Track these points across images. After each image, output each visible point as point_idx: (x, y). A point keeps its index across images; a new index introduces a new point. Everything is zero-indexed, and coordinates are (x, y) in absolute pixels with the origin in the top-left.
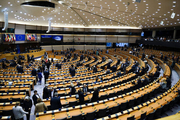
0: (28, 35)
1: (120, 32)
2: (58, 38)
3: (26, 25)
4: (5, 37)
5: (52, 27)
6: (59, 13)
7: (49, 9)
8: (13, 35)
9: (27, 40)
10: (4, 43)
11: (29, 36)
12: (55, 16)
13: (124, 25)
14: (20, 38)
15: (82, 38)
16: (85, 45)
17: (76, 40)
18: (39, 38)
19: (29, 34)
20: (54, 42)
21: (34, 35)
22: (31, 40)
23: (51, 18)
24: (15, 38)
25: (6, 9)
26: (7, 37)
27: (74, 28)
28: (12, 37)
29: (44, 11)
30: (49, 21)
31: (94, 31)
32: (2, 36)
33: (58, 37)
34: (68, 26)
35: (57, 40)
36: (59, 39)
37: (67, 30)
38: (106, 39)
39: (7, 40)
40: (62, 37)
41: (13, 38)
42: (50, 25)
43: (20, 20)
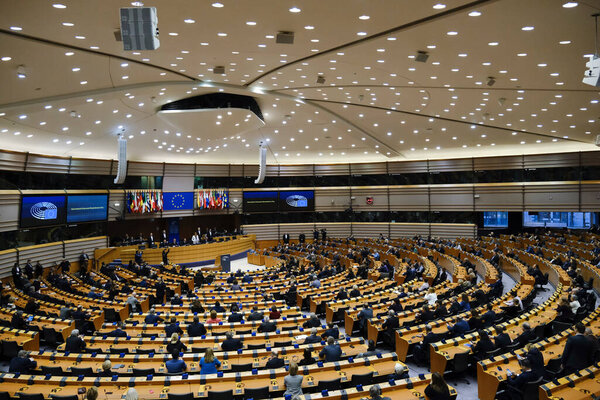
0: (202, 193)
1: (531, 166)
2: (296, 200)
3: (195, 165)
4: (131, 201)
5: (279, 166)
6: (284, 122)
7: (230, 113)
8: (156, 193)
9: (198, 209)
10: (127, 218)
11: (203, 197)
12: (276, 132)
13: (547, 138)
14: (178, 201)
15: (381, 197)
16: (393, 223)
17: (360, 204)
18: (236, 201)
19: (205, 190)
20: (285, 213)
21: (221, 191)
22: (210, 205)
23: (268, 140)
24: (160, 204)
25: (121, 127)
26: (138, 201)
27: (350, 164)
28: (153, 201)
29: (219, 120)
30: (261, 149)
31: (423, 169)
32: (125, 197)
33: (297, 197)
34: (329, 160)
35: (295, 204)
36: (302, 202)
37: (327, 172)
38: (475, 198)
39: (137, 208)
40: (311, 196)
41: (156, 202)
42: (264, 161)
43: (173, 152)
